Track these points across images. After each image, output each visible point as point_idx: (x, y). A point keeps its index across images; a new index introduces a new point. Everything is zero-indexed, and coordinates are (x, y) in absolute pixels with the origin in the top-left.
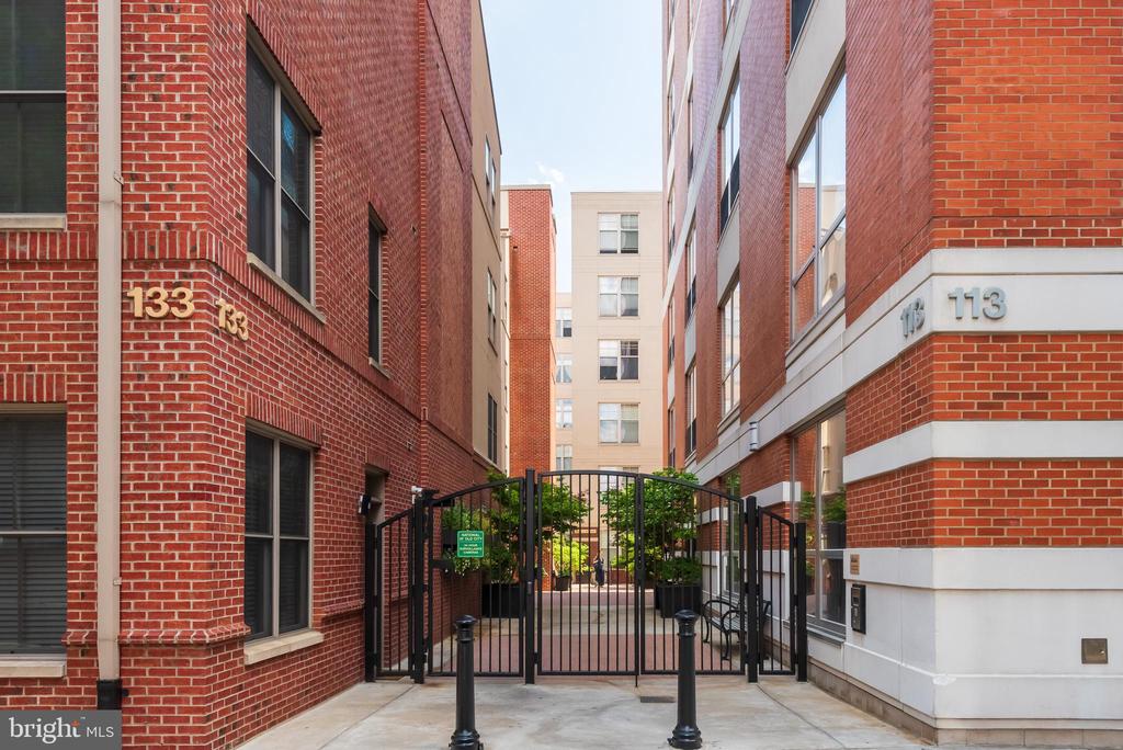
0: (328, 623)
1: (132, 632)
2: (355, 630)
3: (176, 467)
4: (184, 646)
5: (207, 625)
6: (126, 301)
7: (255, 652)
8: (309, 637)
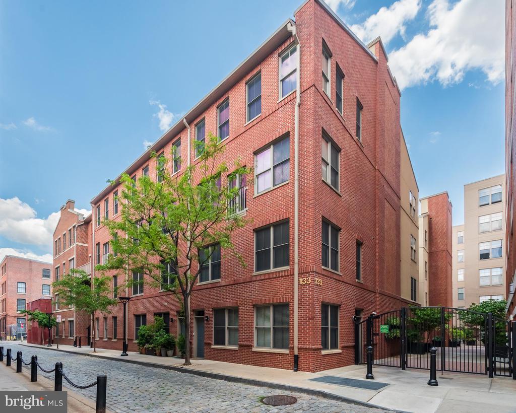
0: (343, 348)
1: (300, 346)
2: (352, 351)
3: (308, 313)
4: (309, 349)
5: (313, 345)
6: (299, 281)
7: (324, 352)
8: (339, 351)
